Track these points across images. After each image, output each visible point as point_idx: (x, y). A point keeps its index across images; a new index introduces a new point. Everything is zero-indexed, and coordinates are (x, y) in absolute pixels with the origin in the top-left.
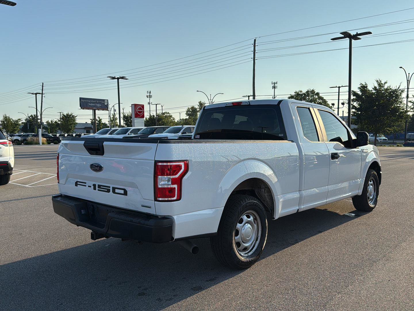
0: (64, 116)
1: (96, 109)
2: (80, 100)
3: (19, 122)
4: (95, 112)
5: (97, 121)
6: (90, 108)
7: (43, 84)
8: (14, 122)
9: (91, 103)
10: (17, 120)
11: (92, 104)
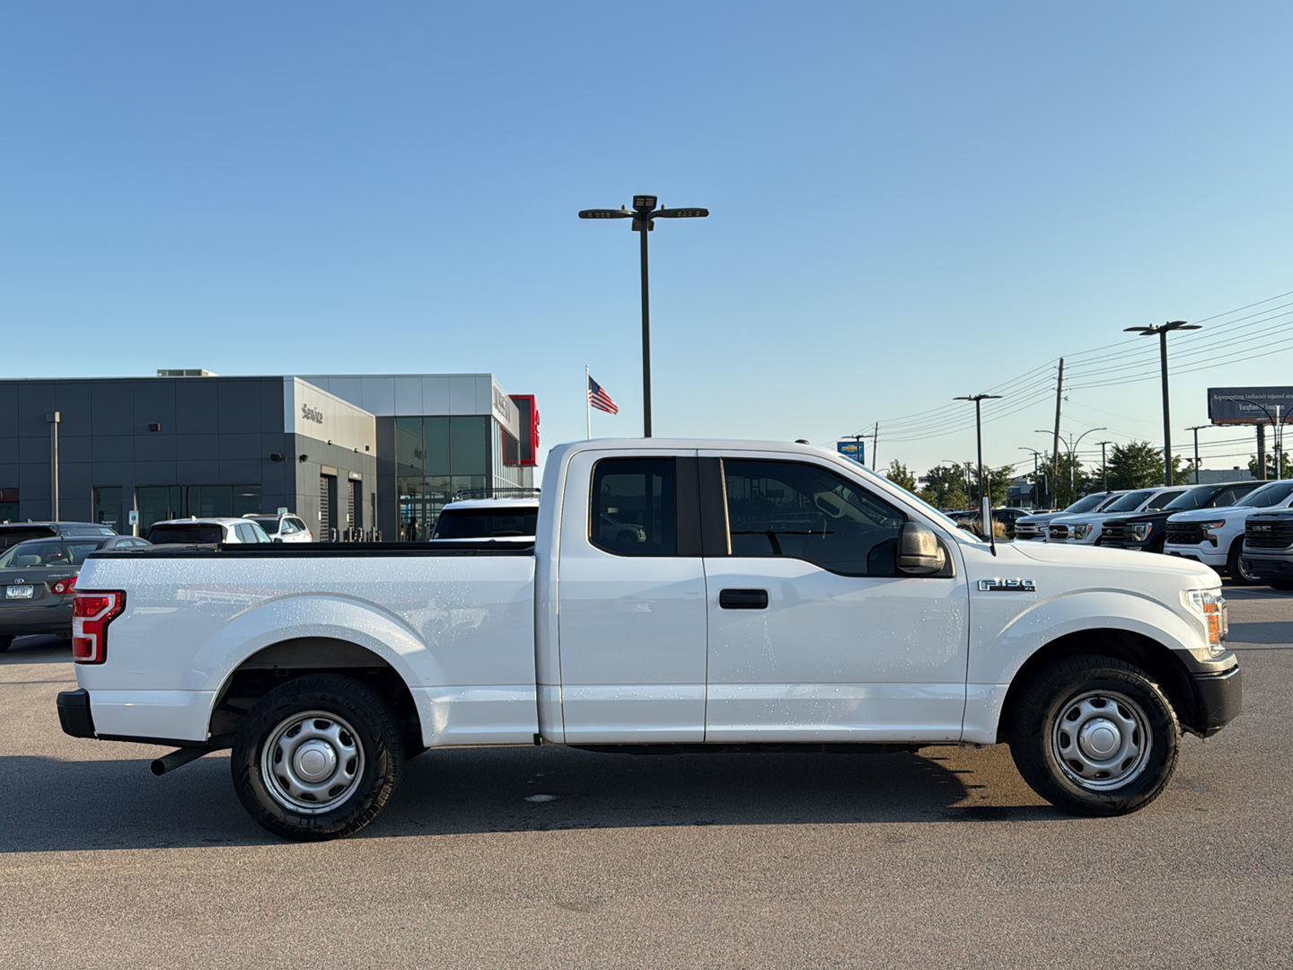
0: (1121, 452)
1: (1266, 423)
2: (1209, 396)
3: (1006, 474)
4: (1263, 431)
5: (1269, 461)
6: (1245, 421)
7: (1062, 361)
8: (993, 475)
9: (1246, 402)
10: (1000, 469)
11: (1251, 407)
